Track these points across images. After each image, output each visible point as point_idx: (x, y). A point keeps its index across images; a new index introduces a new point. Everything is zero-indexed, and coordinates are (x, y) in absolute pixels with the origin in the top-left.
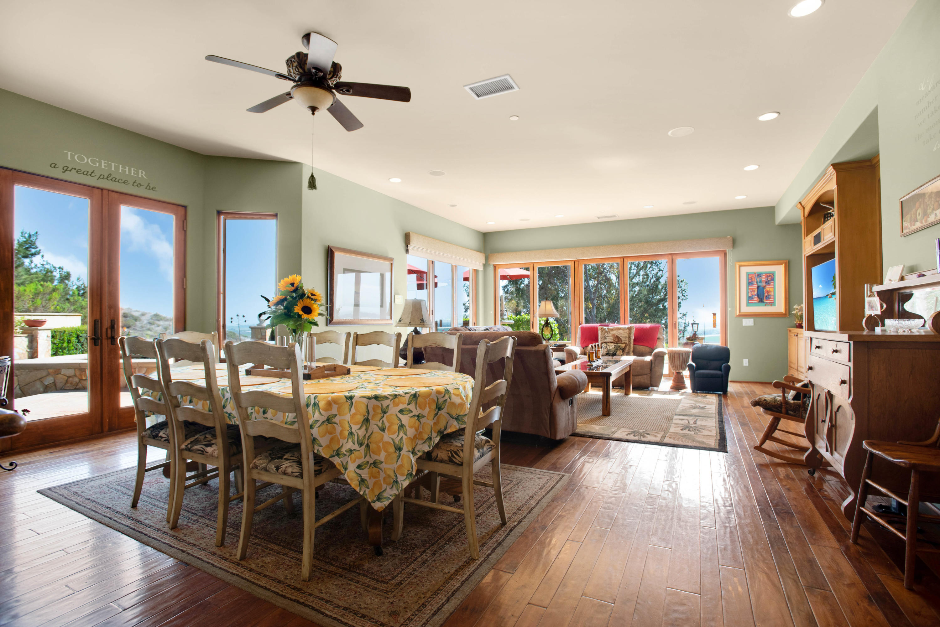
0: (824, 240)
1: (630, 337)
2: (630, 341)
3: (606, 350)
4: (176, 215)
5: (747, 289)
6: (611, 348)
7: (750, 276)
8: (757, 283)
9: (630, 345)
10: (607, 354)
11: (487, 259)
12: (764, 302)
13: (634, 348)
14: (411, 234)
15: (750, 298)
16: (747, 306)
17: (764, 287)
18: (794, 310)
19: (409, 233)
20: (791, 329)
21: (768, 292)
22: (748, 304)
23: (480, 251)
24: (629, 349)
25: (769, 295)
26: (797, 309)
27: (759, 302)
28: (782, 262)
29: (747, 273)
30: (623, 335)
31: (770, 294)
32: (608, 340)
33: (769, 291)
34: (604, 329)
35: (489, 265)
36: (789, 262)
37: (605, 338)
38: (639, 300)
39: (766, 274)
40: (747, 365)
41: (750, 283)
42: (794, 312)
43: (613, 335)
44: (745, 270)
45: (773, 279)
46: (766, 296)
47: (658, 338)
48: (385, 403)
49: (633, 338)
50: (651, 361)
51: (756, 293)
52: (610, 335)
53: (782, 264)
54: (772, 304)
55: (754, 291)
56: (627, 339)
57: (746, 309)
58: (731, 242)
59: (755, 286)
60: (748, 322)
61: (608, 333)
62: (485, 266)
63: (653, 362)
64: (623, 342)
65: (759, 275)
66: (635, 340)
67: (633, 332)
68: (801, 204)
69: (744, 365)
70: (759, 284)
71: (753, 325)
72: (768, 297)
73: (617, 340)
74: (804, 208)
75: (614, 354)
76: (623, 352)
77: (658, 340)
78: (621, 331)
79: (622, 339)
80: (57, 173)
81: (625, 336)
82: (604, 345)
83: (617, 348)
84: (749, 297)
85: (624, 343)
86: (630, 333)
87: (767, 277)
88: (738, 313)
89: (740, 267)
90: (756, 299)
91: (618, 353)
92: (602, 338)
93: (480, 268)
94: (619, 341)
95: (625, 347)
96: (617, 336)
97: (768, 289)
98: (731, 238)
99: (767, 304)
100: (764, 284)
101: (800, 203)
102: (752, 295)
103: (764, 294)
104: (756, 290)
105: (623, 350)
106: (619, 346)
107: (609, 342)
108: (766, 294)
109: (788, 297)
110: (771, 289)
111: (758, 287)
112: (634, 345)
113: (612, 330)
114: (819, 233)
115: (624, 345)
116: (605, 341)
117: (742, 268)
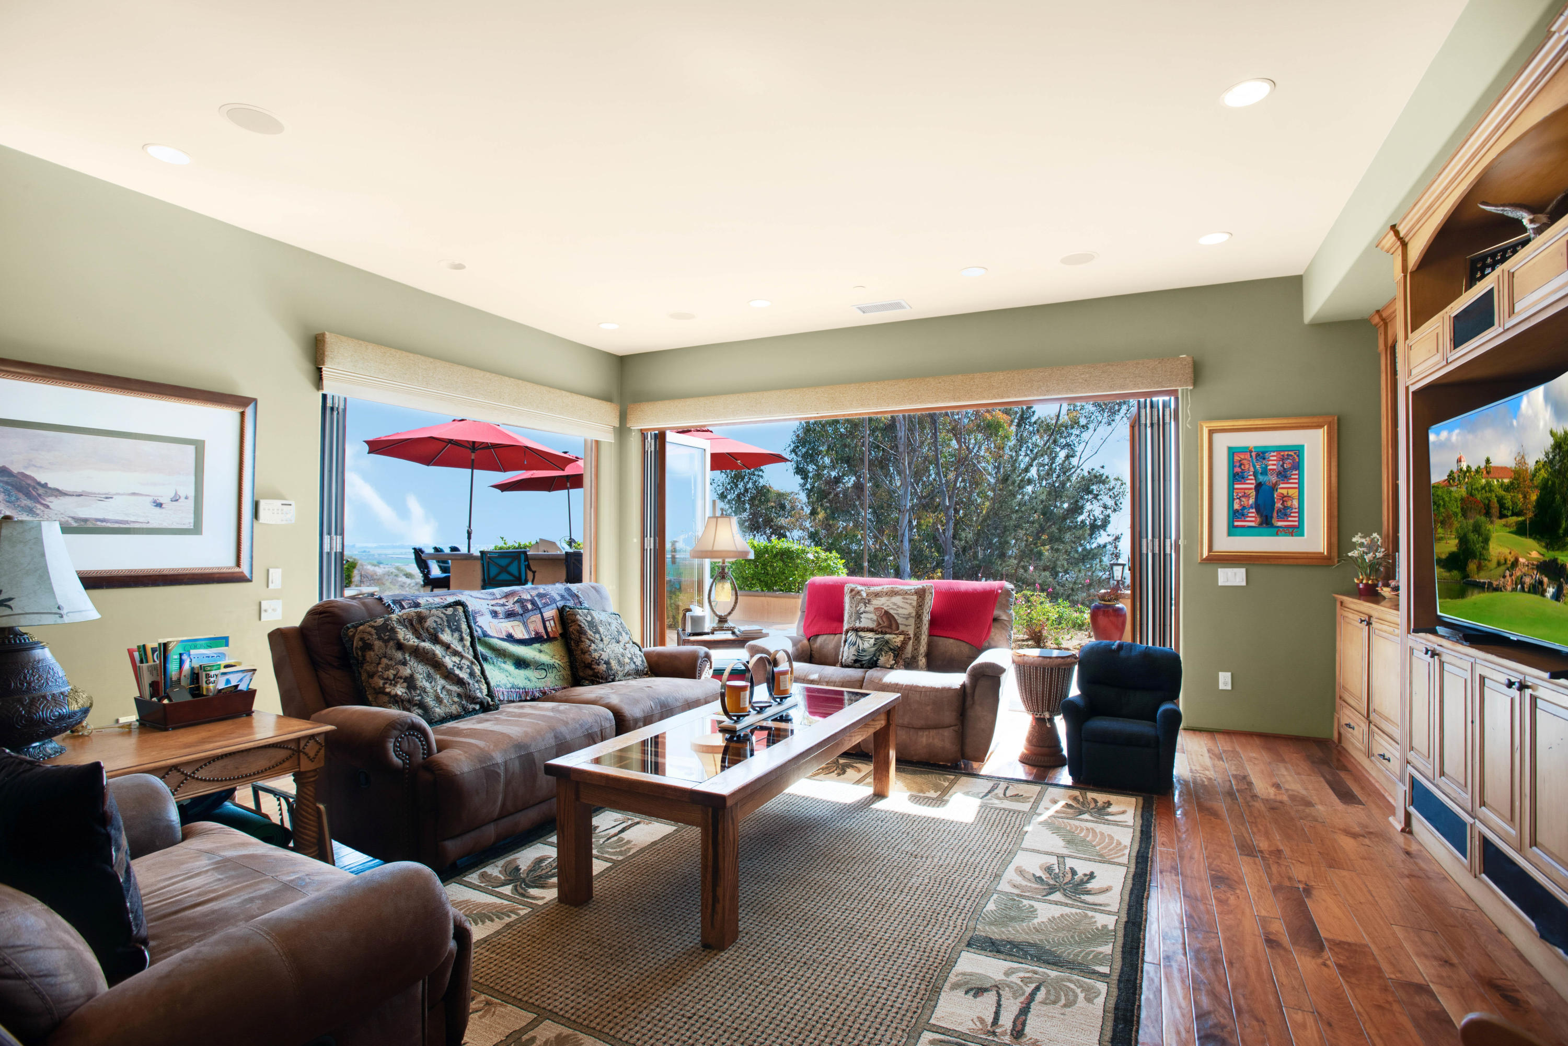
0: (1512, 312)
1: (919, 617)
2: (918, 627)
3: (853, 650)
5: (1231, 490)
6: (866, 645)
7: (1237, 458)
8: (1255, 474)
9: (917, 637)
10: (856, 661)
11: (623, 417)
12: (1272, 526)
13: (930, 644)
14: (329, 337)
15: (1236, 515)
16: (1230, 534)
17: (1274, 487)
18: (1353, 546)
19: (323, 335)
20: (1347, 599)
21: (1284, 498)
22: (1232, 530)
23: (606, 398)
24: (916, 649)
25: (1286, 508)
26: (1362, 545)
27: (1261, 524)
28: (1321, 420)
29: (1229, 448)
30: (902, 608)
31: (1289, 504)
32: (865, 622)
33: (1288, 496)
34: (859, 593)
35: (630, 430)
36: (1339, 420)
37: (858, 616)
38: (1032, 509)
39: (1279, 452)
40: (1229, 687)
41: (1236, 476)
42: (1354, 554)
43: (877, 609)
44: (1223, 442)
45: (1297, 466)
46: (1279, 511)
47: (996, 620)
49: (926, 618)
50: (964, 686)
51: (1252, 501)
52: (870, 608)
53: (1319, 426)
54: (1295, 530)
55: (1248, 497)
56: (912, 621)
57: (1226, 544)
58: (1189, 370)
59: (1250, 484)
60: (1231, 577)
61: (867, 602)
62: (622, 431)
63: (968, 690)
64: (901, 628)
65: (1261, 454)
66: (933, 623)
67: (929, 602)
68: (1397, 233)
69: (1221, 687)
70: (1261, 478)
71: (1244, 584)
72: (1284, 513)
73: (888, 622)
74: (1404, 245)
75: (873, 664)
76: (896, 657)
77: (996, 624)
78: (898, 600)
79: (900, 621)
81: (906, 612)
82: (852, 637)
83: (882, 646)
84: (1235, 512)
85: (902, 633)
86: (920, 606)
87: (1283, 459)
88: (1205, 554)
89: (1211, 432)
90: (1252, 518)
91: (882, 660)
92: (850, 617)
93: (607, 437)
94: (890, 626)
95: (904, 643)
96: (886, 613)
97: (1284, 492)
98: (1190, 360)
99: (1278, 532)
100: (1274, 479)
101: (1393, 228)
102: (1244, 507)
103: (1274, 503)
104: (1253, 493)
105: (898, 652)
106: (887, 642)
107: (863, 630)
108: (1279, 505)
109: (1336, 513)
110: (1291, 492)
111: (1259, 486)
112: (931, 635)
113: (877, 595)
114: (1491, 291)
115: (901, 638)
116: (857, 625)
117: (1216, 436)
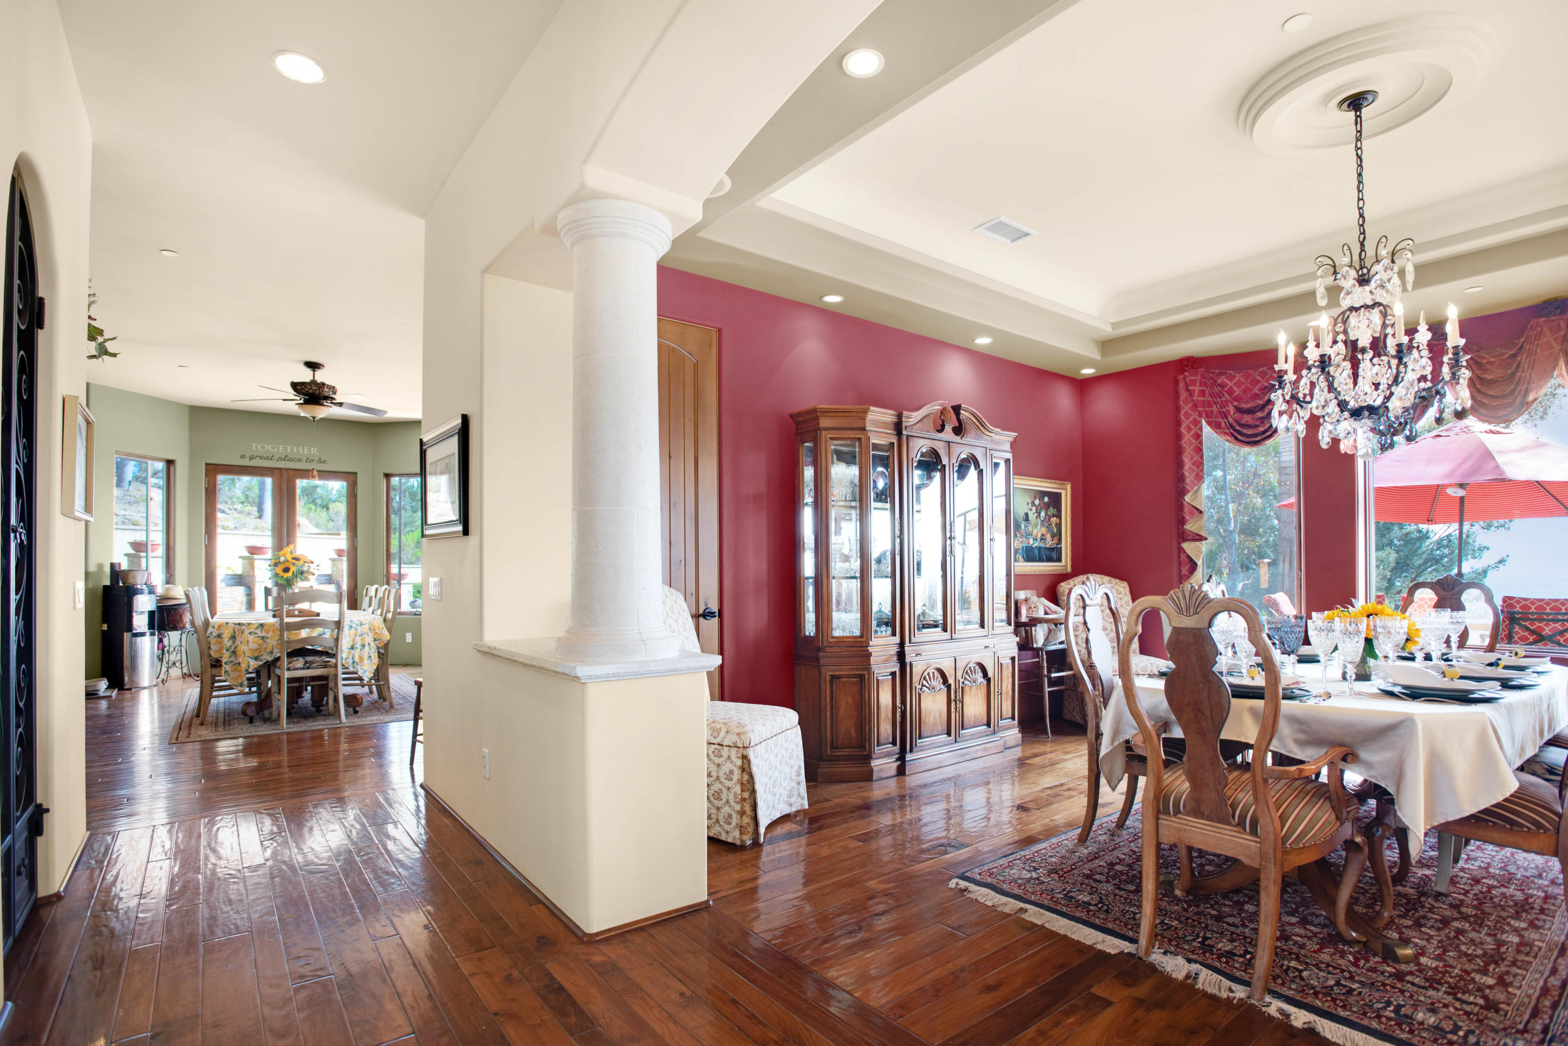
4: (348, 482)
48: (244, 627)
80: (246, 462)
